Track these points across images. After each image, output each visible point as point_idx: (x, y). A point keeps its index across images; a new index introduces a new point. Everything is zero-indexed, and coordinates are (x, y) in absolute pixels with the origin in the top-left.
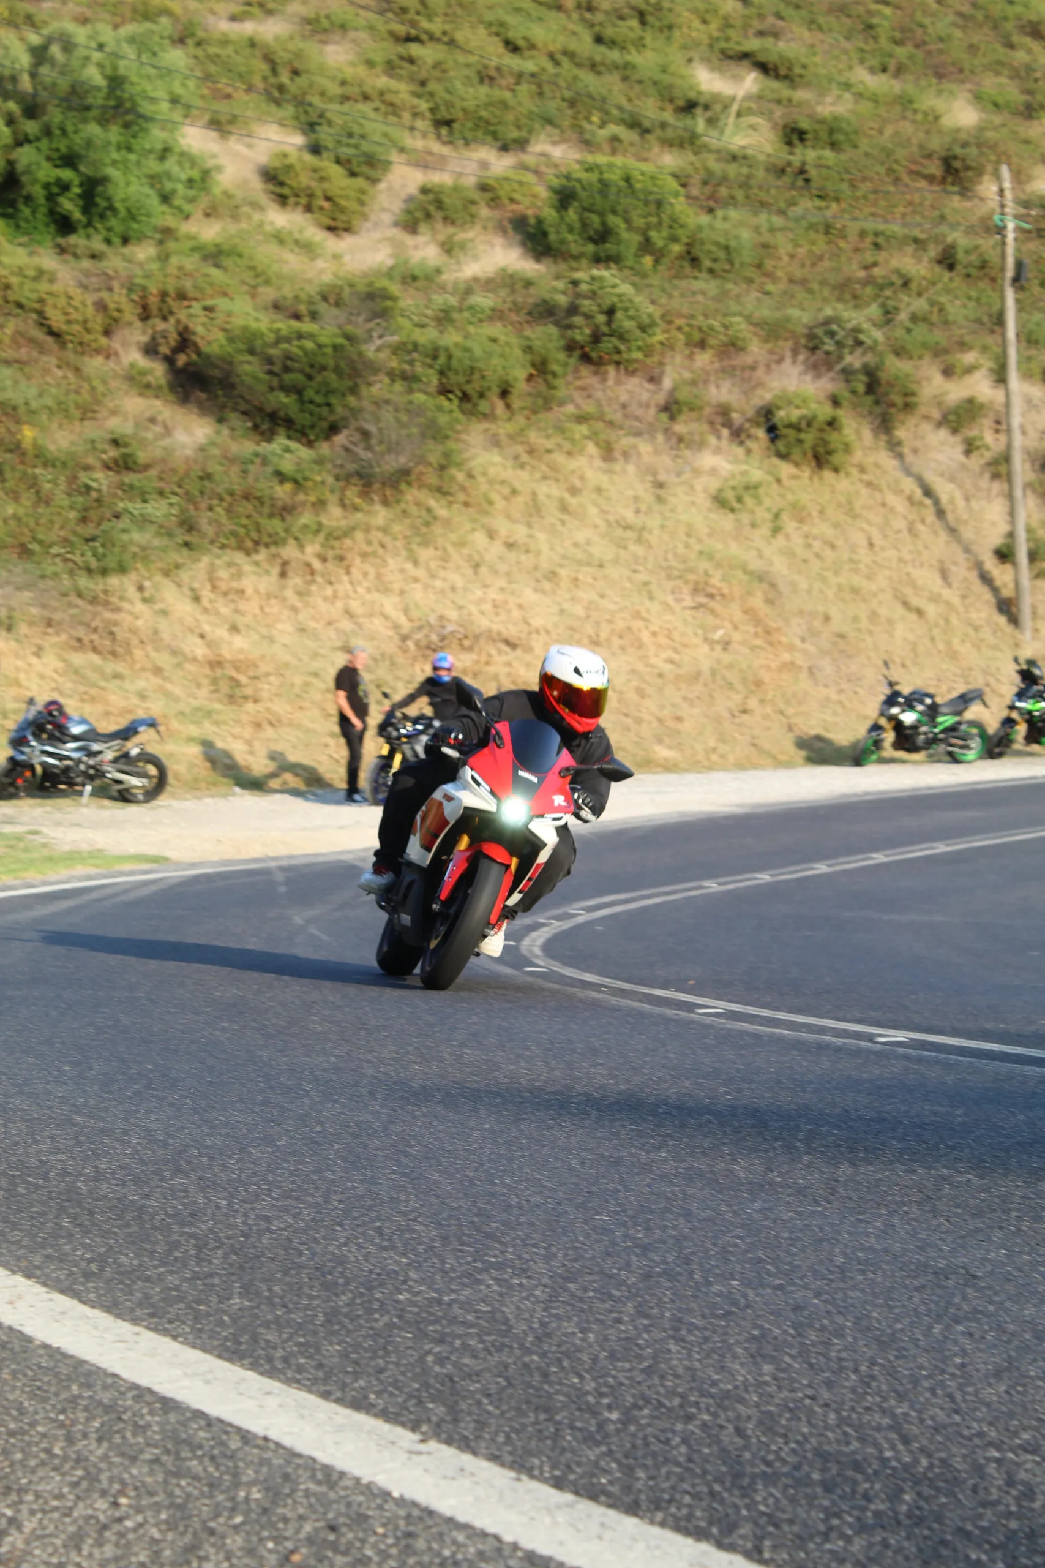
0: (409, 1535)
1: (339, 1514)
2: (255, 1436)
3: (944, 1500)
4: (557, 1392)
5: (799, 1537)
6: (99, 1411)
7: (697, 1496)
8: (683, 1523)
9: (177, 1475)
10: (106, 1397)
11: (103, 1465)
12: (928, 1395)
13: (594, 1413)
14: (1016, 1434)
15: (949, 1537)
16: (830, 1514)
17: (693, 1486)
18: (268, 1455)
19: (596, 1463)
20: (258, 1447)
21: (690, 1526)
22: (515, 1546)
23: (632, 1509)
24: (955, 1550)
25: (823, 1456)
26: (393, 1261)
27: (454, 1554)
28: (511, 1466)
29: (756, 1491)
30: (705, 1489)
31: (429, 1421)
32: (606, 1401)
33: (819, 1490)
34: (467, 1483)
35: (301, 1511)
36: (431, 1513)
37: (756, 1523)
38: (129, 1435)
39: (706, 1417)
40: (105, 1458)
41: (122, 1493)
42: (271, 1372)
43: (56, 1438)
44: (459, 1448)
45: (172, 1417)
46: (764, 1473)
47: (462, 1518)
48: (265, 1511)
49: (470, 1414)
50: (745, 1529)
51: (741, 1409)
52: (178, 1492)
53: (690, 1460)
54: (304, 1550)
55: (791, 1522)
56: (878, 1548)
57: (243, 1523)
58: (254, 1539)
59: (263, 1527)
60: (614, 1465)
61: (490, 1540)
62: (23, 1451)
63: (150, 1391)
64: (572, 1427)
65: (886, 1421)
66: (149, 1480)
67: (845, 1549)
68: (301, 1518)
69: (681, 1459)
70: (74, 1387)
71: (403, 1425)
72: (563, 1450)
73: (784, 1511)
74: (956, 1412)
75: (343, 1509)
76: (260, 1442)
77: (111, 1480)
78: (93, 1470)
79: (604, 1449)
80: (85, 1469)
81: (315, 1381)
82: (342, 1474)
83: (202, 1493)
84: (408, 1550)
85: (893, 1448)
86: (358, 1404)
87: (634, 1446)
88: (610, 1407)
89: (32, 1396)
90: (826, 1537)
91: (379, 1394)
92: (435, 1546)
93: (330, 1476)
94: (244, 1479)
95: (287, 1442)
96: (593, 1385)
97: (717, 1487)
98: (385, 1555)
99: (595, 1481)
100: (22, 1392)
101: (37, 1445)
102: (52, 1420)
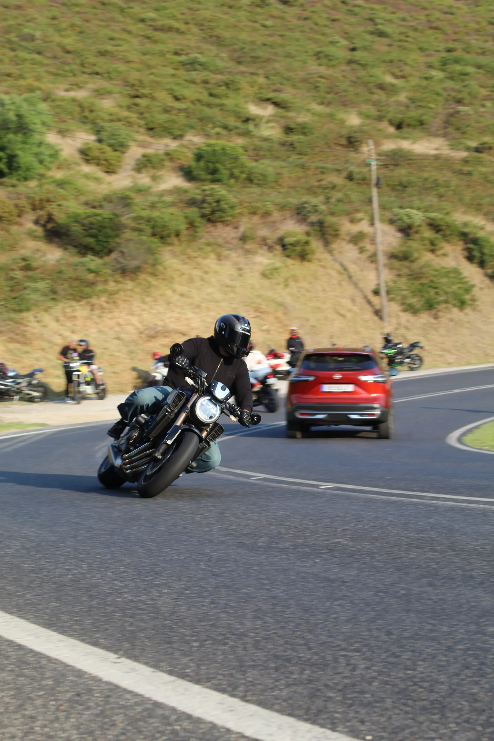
0: (109, 696)
1: (82, 689)
2: (52, 659)
3: (321, 673)
4: (175, 636)
5: (262, 690)
7: (224, 676)
8: (217, 687)
9: (20, 676)
13: (188, 642)
14: (351, 645)
16: (275, 680)
18: (57, 666)
22: (149, 699)
23: (198, 682)
24: (322, 693)
25: (276, 657)
26: (118, 584)
28: (153, 667)
29: (248, 672)
30: (228, 673)
31: (123, 649)
32: (194, 638)
33: (273, 671)
34: (134, 674)
35: (67, 688)
36: (117, 687)
37: (246, 686)
42: (63, 633)
44: (133, 660)
45: (21, 652)
46: (252, 665)
47: (130, 688)
49: (139, 646)
50: (241, 688)
51: (247, 639)
53: (224, 661)
54: (66, 704)
55: (260, 684)
56: (292, 693)
57: (43, 694)
58: (47, 701)
59: (51, 696)
60: (193, 664)
61: (140, 697)
63: (13, 642)
64: (179, 650)
65: (302, 642)
66: (8, 678)
67: (280, 694)
68: (66, 691)
69: (220, 661)
71: (112, 651)
72: (175, 659)
73: (258, 680)
75: (83, 687)
76: (54, 661)
79: (190, 658)
81: (81, 635)
82: (85, 673)
83: (29, 683)
84: (107, 703)
86: (95, 644)
87: (202, 656)
88: (195, 641)
91: (104, 639)
92: (118, 700)
93: (80, 674)
94: (46, 676)
95: (64, 660)
96: (190, 632)
98: (97, 705)
99: (185, 671)
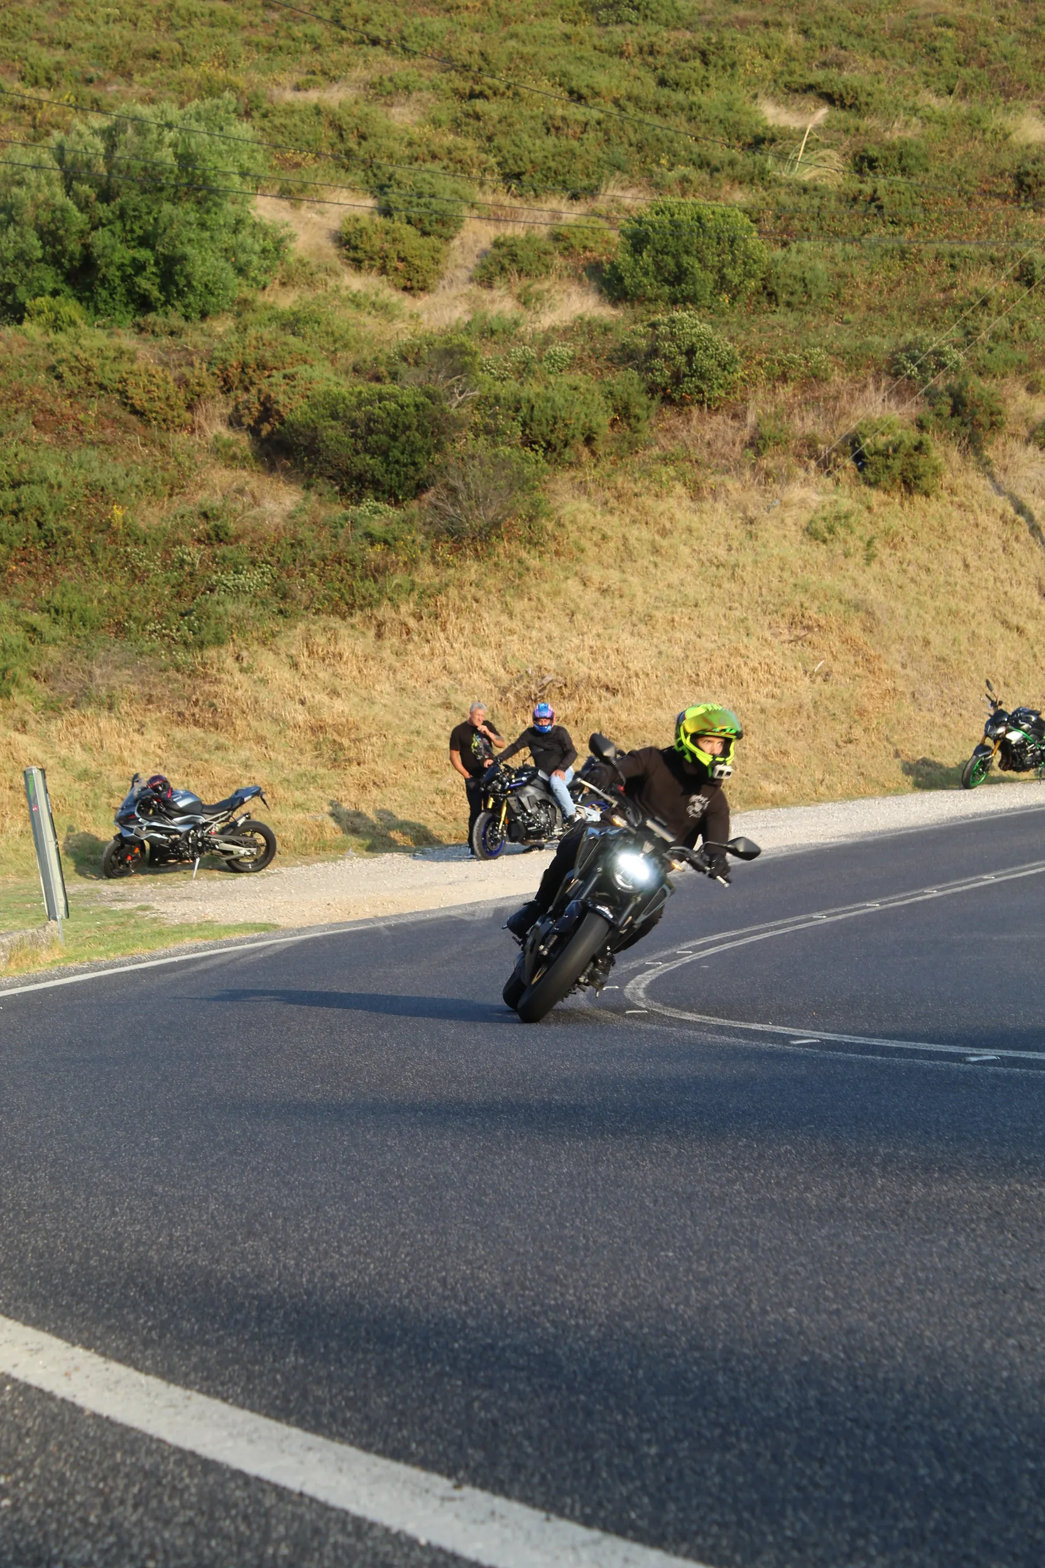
2: (291, 1492)
3: (972, 1514)
4: (598, 1430)
6: (140, 1476)
7: (724, 1525)
9: (209, 1535)
10: (148, 1463)
11: (136, 1531)
12: (970, 1410)
13: (632, 1448)
15: (973, 1551)
16: (855, 1534)
17: (722, 1515)
18: (300, 1510)
19: (628, 1499)
20: (294, 1503)
23: (658, 1542)
25: (857, 1478)
28: (543, 1507)
29: (784, 1516)
30: (734, 1518)
31: (467, 1466)
32: (646, 1436)
33: (848, 1512)
34: (496, 1526)
36: (455, 1558)
37: (780, 1549)
38: (166, 1498)
39: (744, 1446)
40: (139, 1522)
41: (152, 1556)
42: (316, 1428)
43: (93, 1506)
44: (494, 1492)
45: (211, 1479)
46: (796, 1498)
49: (508, 1456)
51: (783, 1435)
52: (206, 1552)
53: (722, 1488)
55: (816, 1545)
60: (646, 1500)
62: (58, 1521)
63: (193, 1454)
64: (609, 1464)
65: (925, 1439)
66: (179, 1542)
69: (714, 1490)
70: (119, 1456)
71: (440, 1472)
72: (597, 1487)
73: (810, 1535)
74: (996, 1425)
75: (369, 1558)
76: (295, 1498)
77: (141, 1545)
78: (126, 1537)
79: (638, 1483)
80: (118, 1536)
81: (359, 1434)
82: (372, 1525)
83: (231, 1553)
85: (928, 1465)
86: (397, 1455)
87: (669, 1480)
88: (649, 1443)
89: (75, 1465)
91: (420, 1443)
93: (360, 1527)
94: (274, 1535)
95: (321, 1496)
96: (636, 1420)
99: (625, 1516)
100: (66, 1462)
101: (74, 1514)
102: (91, 1489)
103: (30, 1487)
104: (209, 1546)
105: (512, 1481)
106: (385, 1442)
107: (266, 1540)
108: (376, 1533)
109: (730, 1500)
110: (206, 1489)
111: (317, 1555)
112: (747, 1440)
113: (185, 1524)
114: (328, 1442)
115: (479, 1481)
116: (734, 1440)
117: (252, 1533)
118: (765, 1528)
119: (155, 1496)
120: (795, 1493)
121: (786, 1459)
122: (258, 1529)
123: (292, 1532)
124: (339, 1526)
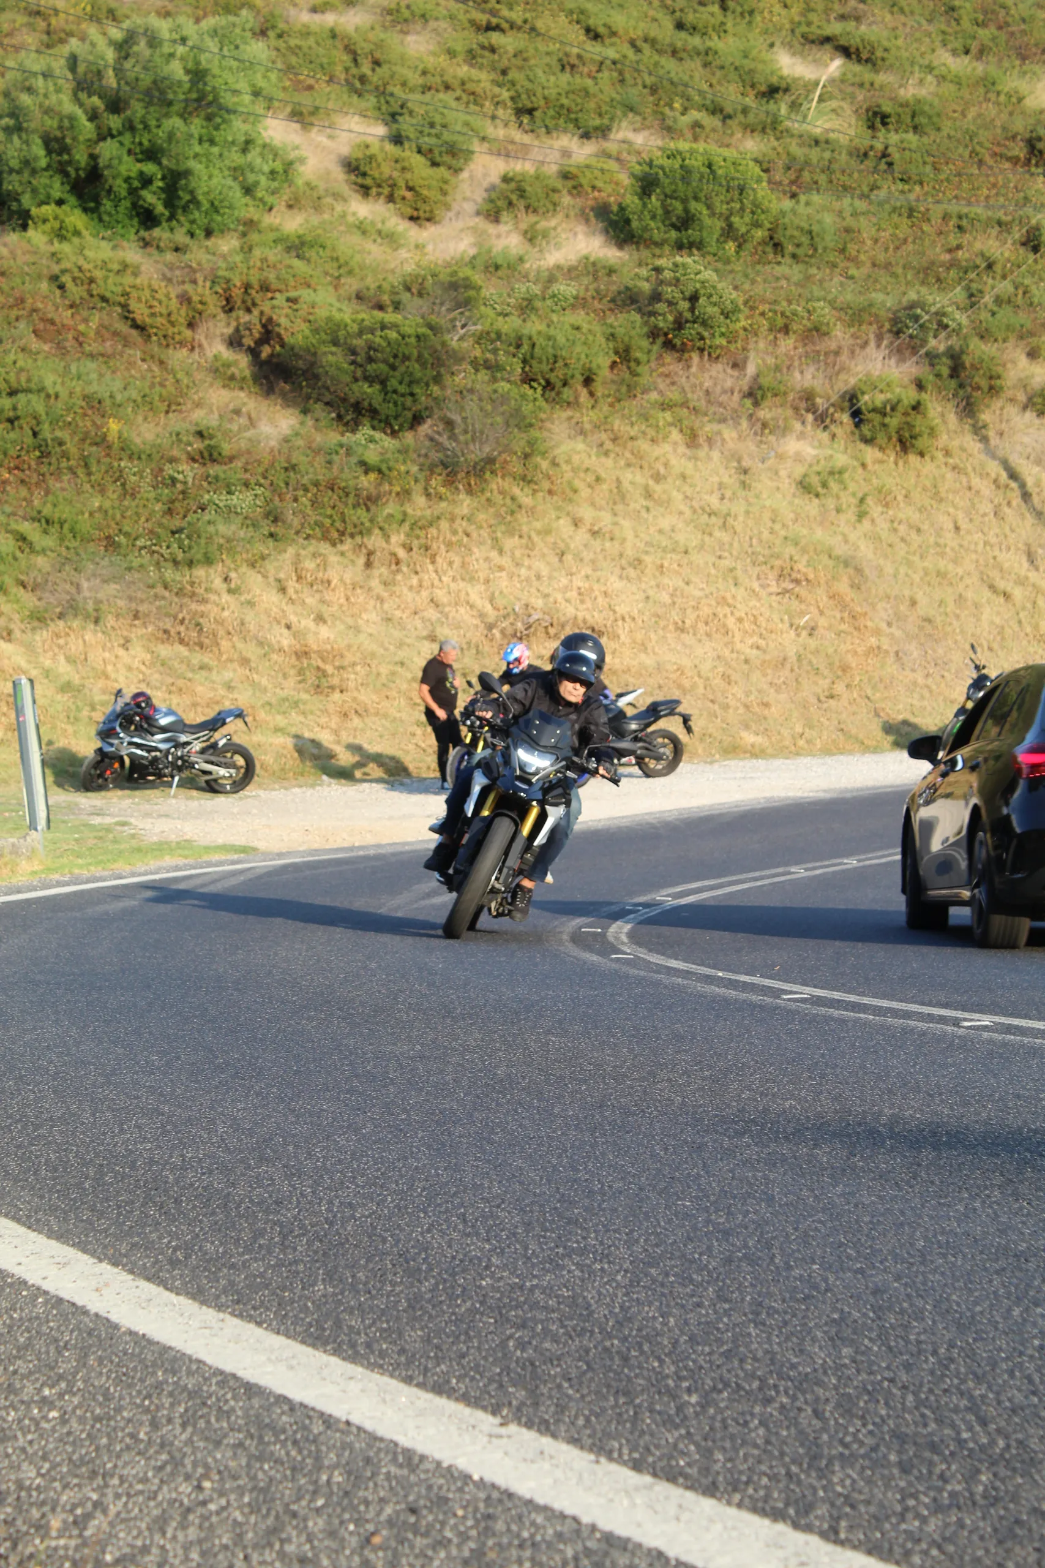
0: (489, 1517)
1: (419, 1497)
2: (338, 1421)
3: (1020, 1481)
4: (636, 1376)
5: (875, 1517)
6: (184, 1396)
7: (774, 1478)
8: (760, 1504)
9: (261, 1459)
10: (190, 1383)
11: (187, 1450)
12: (1006, 1376)
13: (674, 1397)
16: (906, 1494)
17: (771, 1467)
18: (350, 1438)
19: (675, 1445)
20: (342, 1432)
21: (768, 1508)
22: (593, 1528)
23: (710, 1490)
24: (1030, 1530)
25: (901, 1438)
26: (476, 1247)
27: (532, 1536)
28: (591, 1450)
29: (833, 1472)
30: (783, 1472)
31: (510, 1404)
32: (685, 1384)
33: (895, 1471)
34: (546, 1466)
35: (382, 1494)
36: (510, 1495)
37: (832, 1505)
38: (213, 1420)
39: (785, 1400)
40: (189, 1442)
41: (206, 1476)
42: (354, 1358)
43: (141, 1423)
44: (539, 1431)
45: (256, 1402)
46: (842, 1454)
47: (541, 1501)
48: (346, 1493)
49: (550, 1397)
50: (822, 1510)
51: (820, 1391)
52: (260, 1475)
53: (768, 1442)
54: (384, 1532)
55: (868, 1503)
56: (953, 1528)
57: (323, 1506)
58: (336, 1521)
59: (344, 1510)
60: (692, 1448)
61: (568, 1521)
62: (108, 1435)
63: (234, 1376)
64: (652, 1411)
65: (964, 1403)
66: (232, 1464)
67: (921, 1529)
68: (382, 1501)
69: (759, 1441)
71: (484, 1408)
72: (643, 1432)
73: (860, 1492)
74: (1034, 1393)
75: (423, 1491)
76: (342, 1426)
77: (195, 1464)
78: (178, 1455)
79: (683, 1431)
80: (169, 1453)
81: (397, 1366)
82: (423, 1458)
83: (285, 1477)
84: (488, 1532)
85: (970, 1429)
86: (439, 1389)
87: (712, 1429)
88: (689, 1391)
89: (118, 1381)
90: (902, 1518)
91: (460, 1379)
92: (514, 1528)
93: (411, 1460)
94: (326, 1463)
95: (368, 1426)
96: (673, 1369)
97: (794, 1469)
98: (464, 1537)
99: (674, 1463)
100: (108, 1378)
101: (123, 1430)
102: (138, 1406)
103: (76, 1400)
104: (261, 1468)
105: (557, 1421)
106: (425, 1375)
107: (319, 1467)
108: (427, 1465)
109: (776, 1453)
110: (252, 1412)
111: (371, 1484)
112: (786, 1393)
113: (235, 1446)
114: (368, 1372)
115: (524, 1420)
116: (773, 1393)
117: (304, 1460)
118: (815, 1482)
119: (201, 1417)
120: (840, 1449)
121: (827, 1414)
122: (309, 1456)
123: (344, 1462)
124: (390, 1457)
